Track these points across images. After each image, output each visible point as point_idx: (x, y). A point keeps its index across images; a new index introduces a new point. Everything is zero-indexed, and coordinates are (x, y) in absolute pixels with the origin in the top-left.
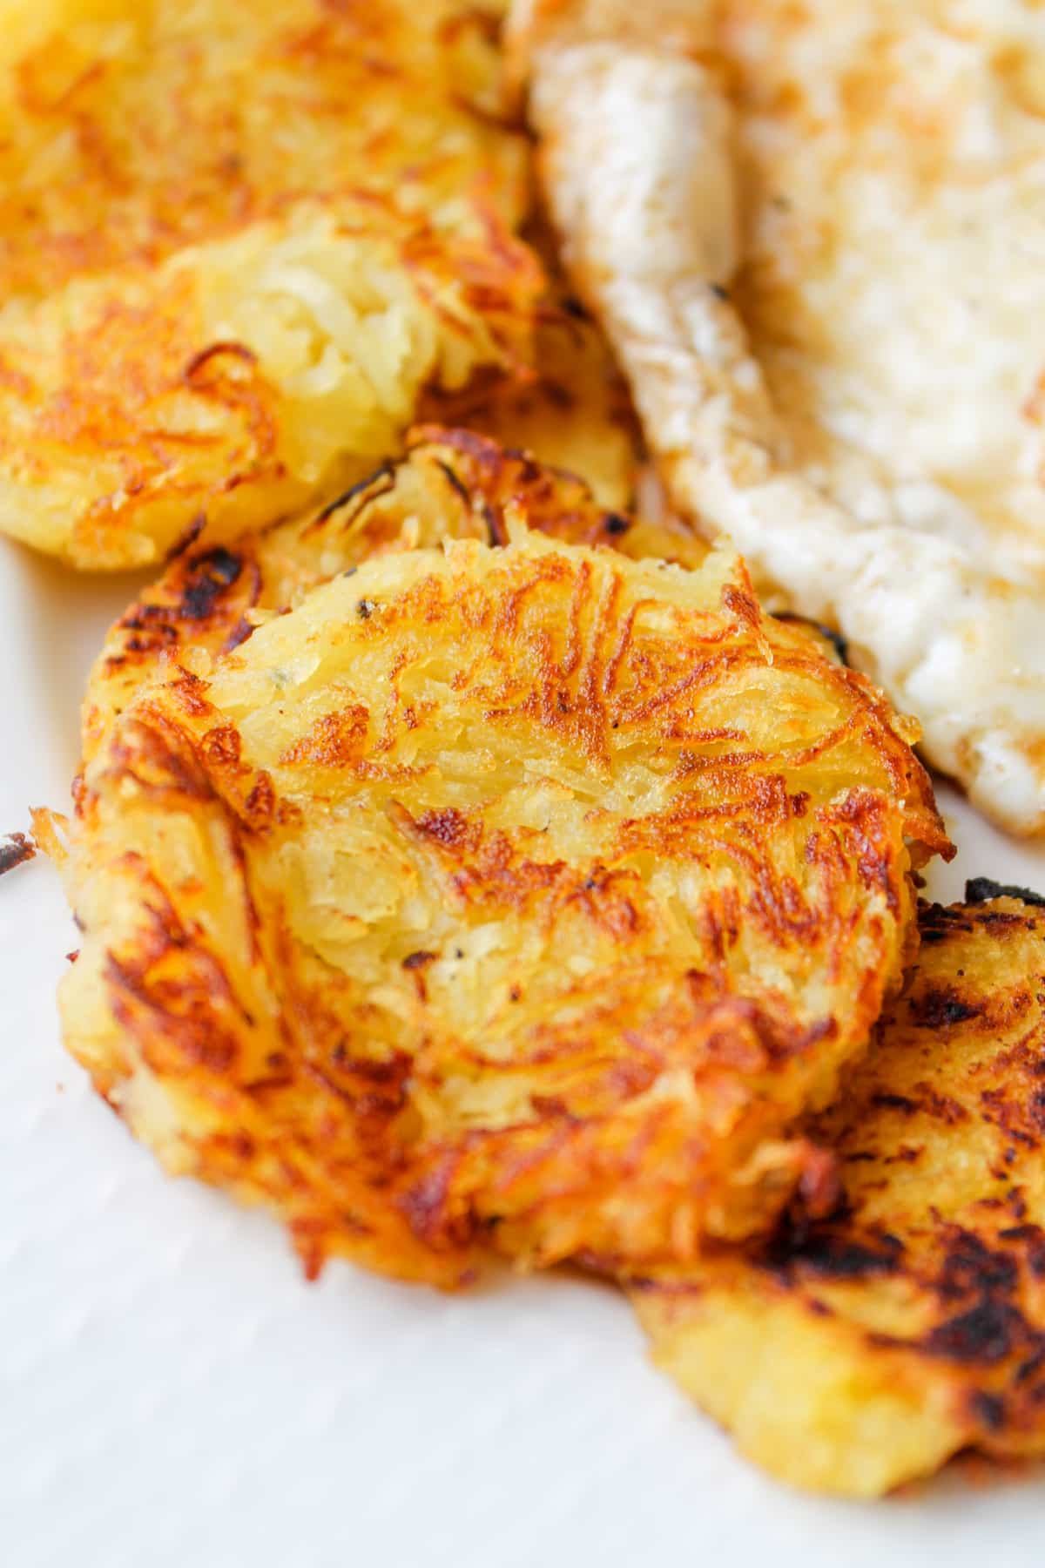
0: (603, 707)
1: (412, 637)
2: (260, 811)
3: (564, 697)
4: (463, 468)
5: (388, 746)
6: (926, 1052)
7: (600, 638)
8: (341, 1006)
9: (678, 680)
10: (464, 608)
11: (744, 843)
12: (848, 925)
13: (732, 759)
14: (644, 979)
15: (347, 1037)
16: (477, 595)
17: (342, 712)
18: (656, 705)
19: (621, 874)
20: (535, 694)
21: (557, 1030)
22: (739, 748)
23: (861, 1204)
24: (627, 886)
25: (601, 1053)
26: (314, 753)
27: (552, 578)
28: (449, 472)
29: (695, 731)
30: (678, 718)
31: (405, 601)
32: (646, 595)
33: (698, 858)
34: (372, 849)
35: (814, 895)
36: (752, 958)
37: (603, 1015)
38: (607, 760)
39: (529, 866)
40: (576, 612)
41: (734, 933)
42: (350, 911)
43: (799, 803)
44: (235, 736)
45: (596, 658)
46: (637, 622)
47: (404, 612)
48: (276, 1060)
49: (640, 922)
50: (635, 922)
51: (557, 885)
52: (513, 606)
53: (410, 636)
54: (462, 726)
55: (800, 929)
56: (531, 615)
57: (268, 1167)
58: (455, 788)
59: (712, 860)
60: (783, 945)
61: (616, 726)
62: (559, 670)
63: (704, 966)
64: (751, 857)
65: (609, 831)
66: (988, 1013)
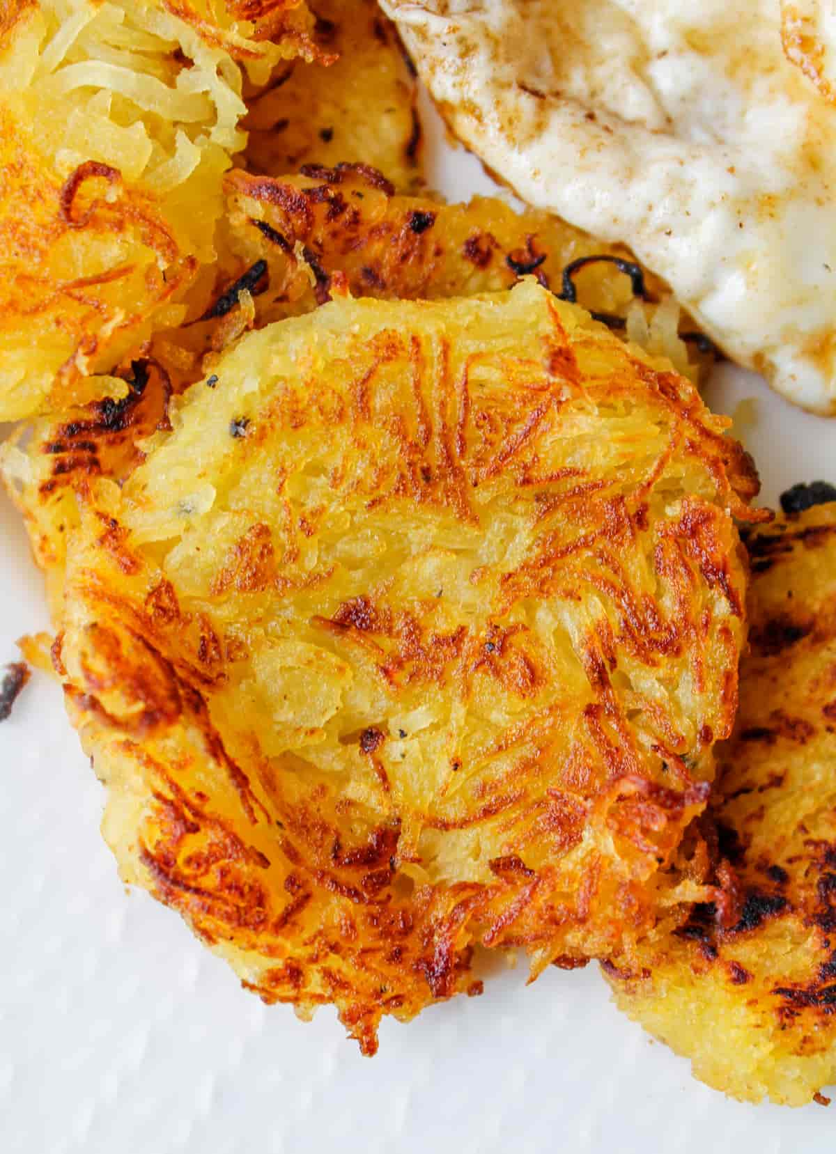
0: (460, 468)
1: (284, 446)
2: (212, 660)
3: (426, 472)
4: (275, 218)
5: (295, 556)
6: (774, 680)
7: (443, 405)
8: (325, 811)
9: (518, 429)
10: (321, 410)
11: (605, 571)
12: (702, 633)
13: (580, 493)
14: (553, 727)
15: (338, 835)
16: (329, 395)
17: (248, 536)
18: (505, 458)
19: (513, 630)
20: (402, 476)
21: (495, 787)
22: (582, 481)
23: (748, 837)
24: (519, 640)
25: (534, 797)
26: (237, 581)
27: (389, 359)
28: (263, 226)
29: (543, 475)
30: (525, 467)
31: (270, 416)
32: (472, 349)
33: (570, 594)
34: (310, 662)
35: (669, 606)
36: (632, 676)
37: (528, 765)
38: (475, 520)
39: (439, 642)
40: (417, 385)
41: (613, 662)
42: (309, 725)
43: (640, 520)
44: (169, 587)
45: (444, 426)
46: (471, 378)
47: (272, 427)
48: (292, 882)
49: (538, 673)
50: (534, 676)
51: (464, 653)
52: (363, 395)
53: (283, 446)
54: (349, 517)
55: (665, 647)
56: (379, 401)
57: (314, 981)
58: (358, 575)
59: (582, 593)
60: (654, 664)
61: (476, 485)
62: (417, 445)
63: (595, 699)
64: (613, 587)
65: (493, 589)
66: (817, 629)
